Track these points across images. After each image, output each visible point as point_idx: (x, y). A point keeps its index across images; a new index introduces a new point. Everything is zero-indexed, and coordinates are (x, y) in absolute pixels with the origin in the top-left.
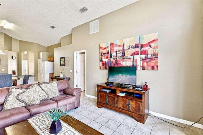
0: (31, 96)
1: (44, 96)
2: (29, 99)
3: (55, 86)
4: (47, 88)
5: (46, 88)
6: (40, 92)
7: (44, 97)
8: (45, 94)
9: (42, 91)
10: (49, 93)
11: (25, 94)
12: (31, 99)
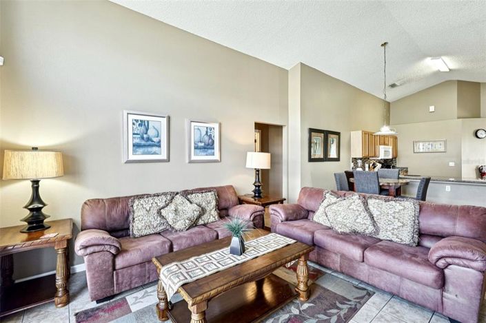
0: (340, 214)
1: (364, 225)
2: (336, 217)
3: (402, 212)
4: (380, 209)
5: (375, 209)
6: (357, 213)
7: (364, 227)
8: (369, 222)
9: (364, 214)
10: (381, 224)
11: (333, 208)
12: (338, 220)
